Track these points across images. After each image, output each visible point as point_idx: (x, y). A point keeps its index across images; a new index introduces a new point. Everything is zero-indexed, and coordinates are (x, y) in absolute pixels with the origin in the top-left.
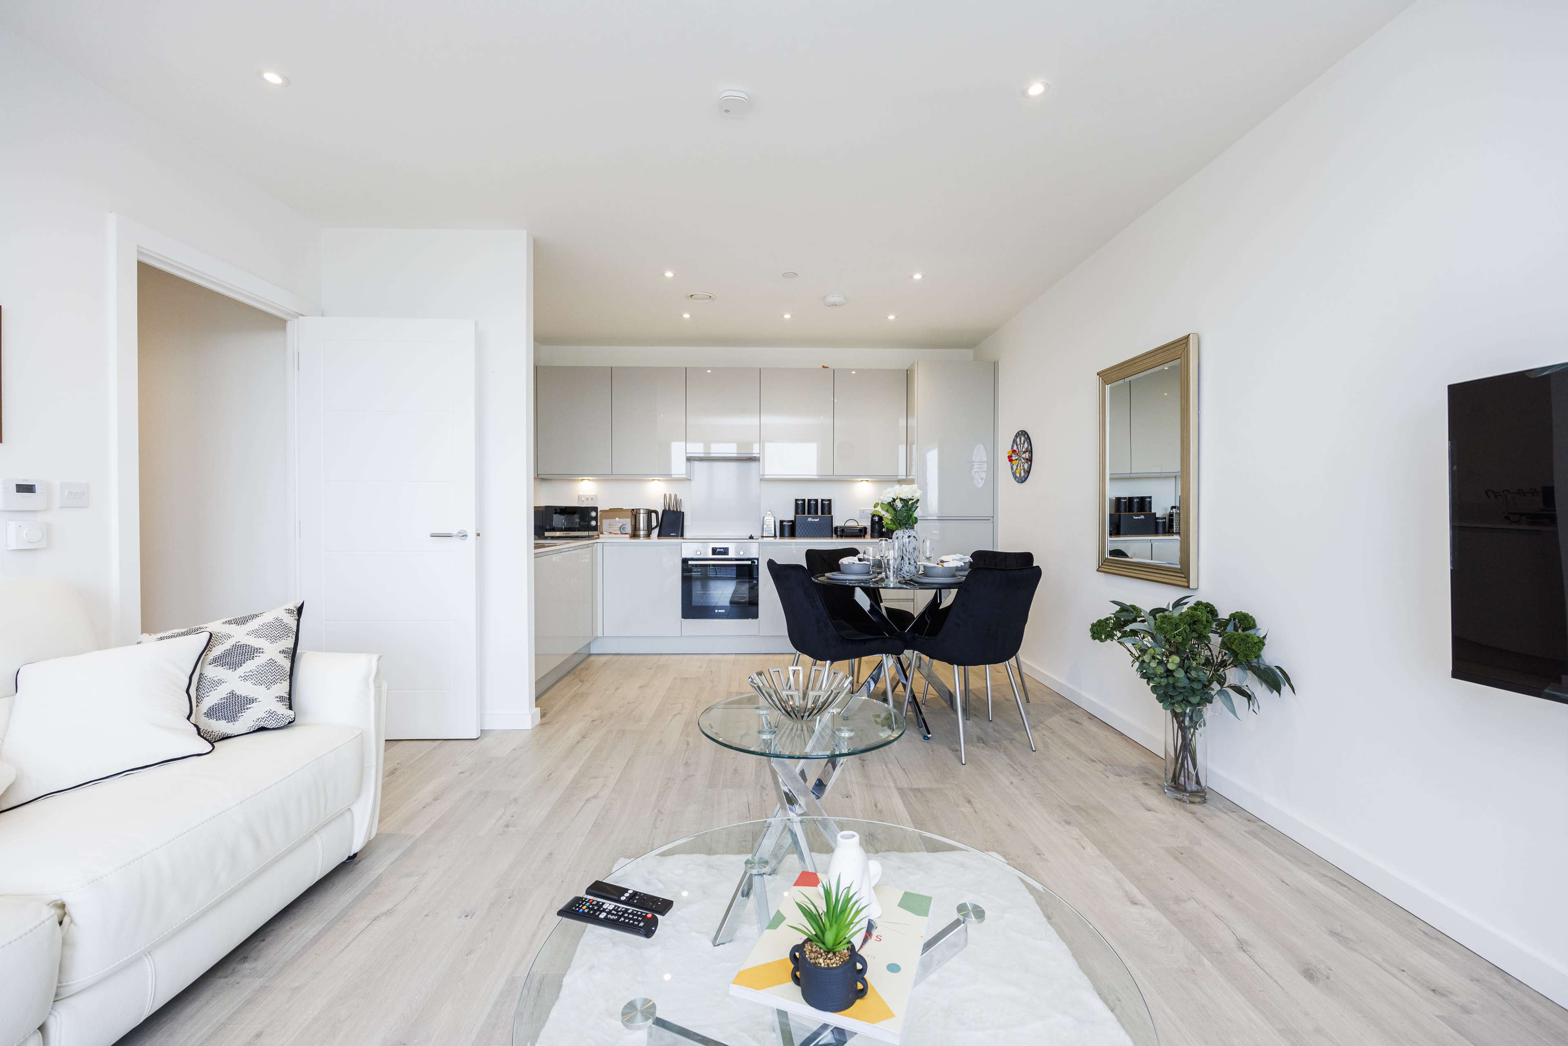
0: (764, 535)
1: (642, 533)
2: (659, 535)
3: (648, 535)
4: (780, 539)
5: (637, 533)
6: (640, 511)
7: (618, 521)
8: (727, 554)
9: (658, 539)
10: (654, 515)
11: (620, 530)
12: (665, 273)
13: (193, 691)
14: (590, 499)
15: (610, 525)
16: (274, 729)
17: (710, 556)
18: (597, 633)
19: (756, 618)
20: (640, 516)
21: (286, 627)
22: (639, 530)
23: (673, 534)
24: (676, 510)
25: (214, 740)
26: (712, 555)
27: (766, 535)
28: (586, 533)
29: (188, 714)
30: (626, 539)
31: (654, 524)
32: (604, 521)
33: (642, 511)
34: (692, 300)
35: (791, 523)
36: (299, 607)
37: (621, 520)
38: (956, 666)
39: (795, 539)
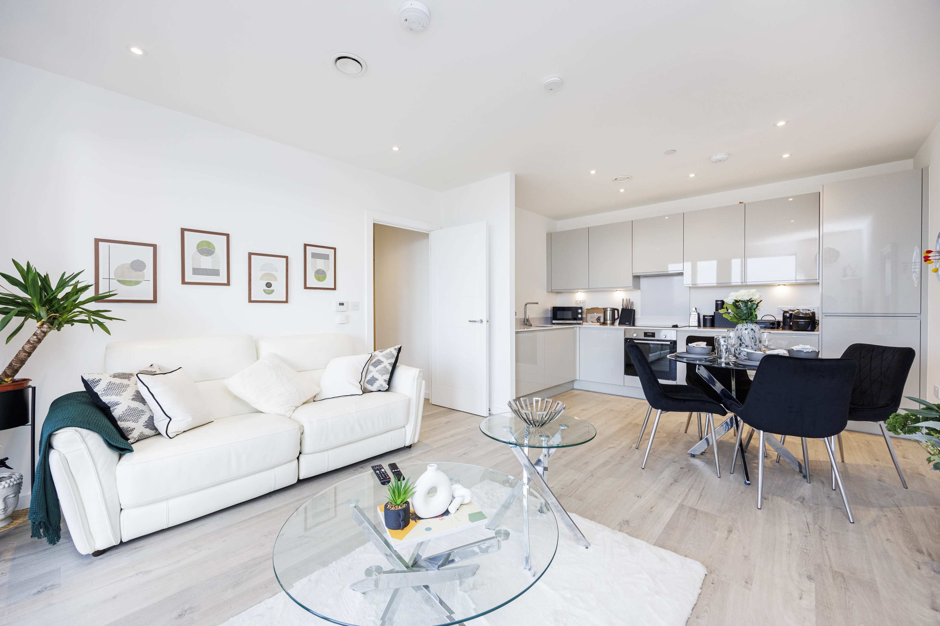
0: (690, 325)
1: (609, 322)
2: (619, 324)
3: (613, 323)
4: (703, 328)
5: (606, 322)
6: (607, 309)
7: (596, 315)
8: (654, 337)
9: (619, 326)
10: (616, 311)
11: (597, 320)
12: (591, 172)
13: (364, 374)
14: (582, 303)
15: (591, 317)
16: (382, 391)
17: (643, 337)
18: (576, 378)
19: (675, 381)
20: (607, 312)
21: (393, 355)
22: (607, 320)
23: (627, 323)
24: (630, 308)
25: (365, 391)
26: (644, 337)
27: (692, 326)
28: (575, 322)
29: (360, 381)
30: (597, 325)
31: (616, 317)
32: (588, 315)
33: (609, 309)
34: (617, 182)
35: (711, 317)
36: (400, 348)
37: (597, 314)
38: (762, 432)
39: (715, 329)
